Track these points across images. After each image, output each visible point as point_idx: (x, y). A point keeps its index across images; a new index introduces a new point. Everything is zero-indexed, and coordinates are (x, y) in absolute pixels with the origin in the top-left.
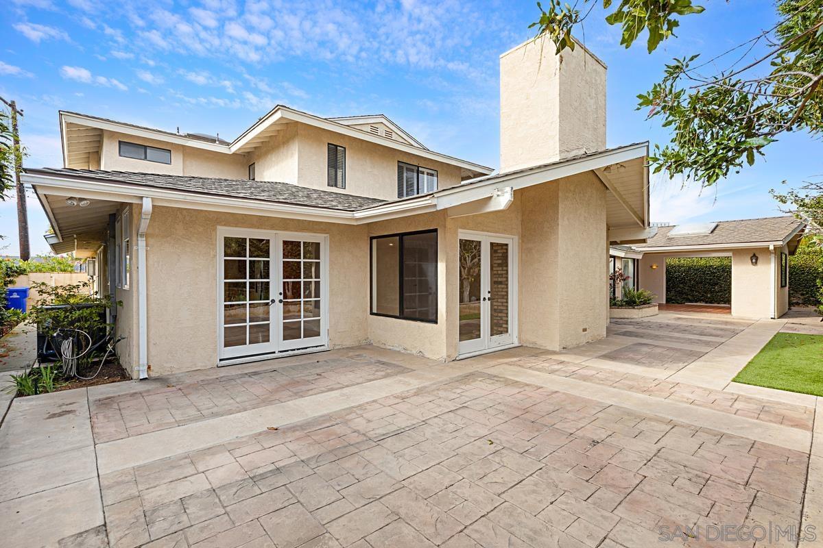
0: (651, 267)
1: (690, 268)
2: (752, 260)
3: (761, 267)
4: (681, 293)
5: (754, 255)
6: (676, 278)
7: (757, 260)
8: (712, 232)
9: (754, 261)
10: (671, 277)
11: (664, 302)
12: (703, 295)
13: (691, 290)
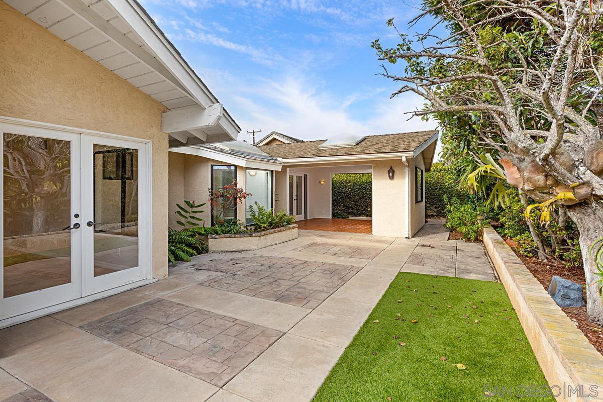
0: (320, 182)
1: (354, 184)
2: (389, 174)
3: (396, 181)
4: (347, 207)
5: (391, 168)
6: (344, 193)
7: (393, 173)
8: (357, 144)
9: (391, 175)
10: (341, 193)
11: (330, 217)
12: (364, 209)
13: (355, 204)
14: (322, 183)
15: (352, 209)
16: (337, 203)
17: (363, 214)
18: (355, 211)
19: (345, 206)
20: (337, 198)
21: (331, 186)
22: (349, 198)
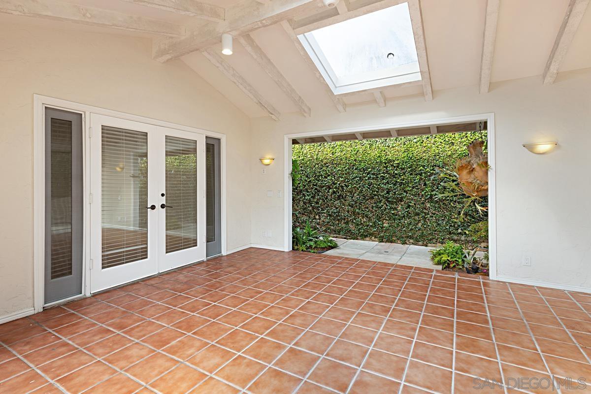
12: (374, 223)
13: (354, 213)
14: (266, 162)
15: (347, 223)
16: (313, 208)
17: (371, 235)
18: (352, 227)
19: (330, 215)
20: (313, 197)
21: (288, 168)
22: (339, 198)
